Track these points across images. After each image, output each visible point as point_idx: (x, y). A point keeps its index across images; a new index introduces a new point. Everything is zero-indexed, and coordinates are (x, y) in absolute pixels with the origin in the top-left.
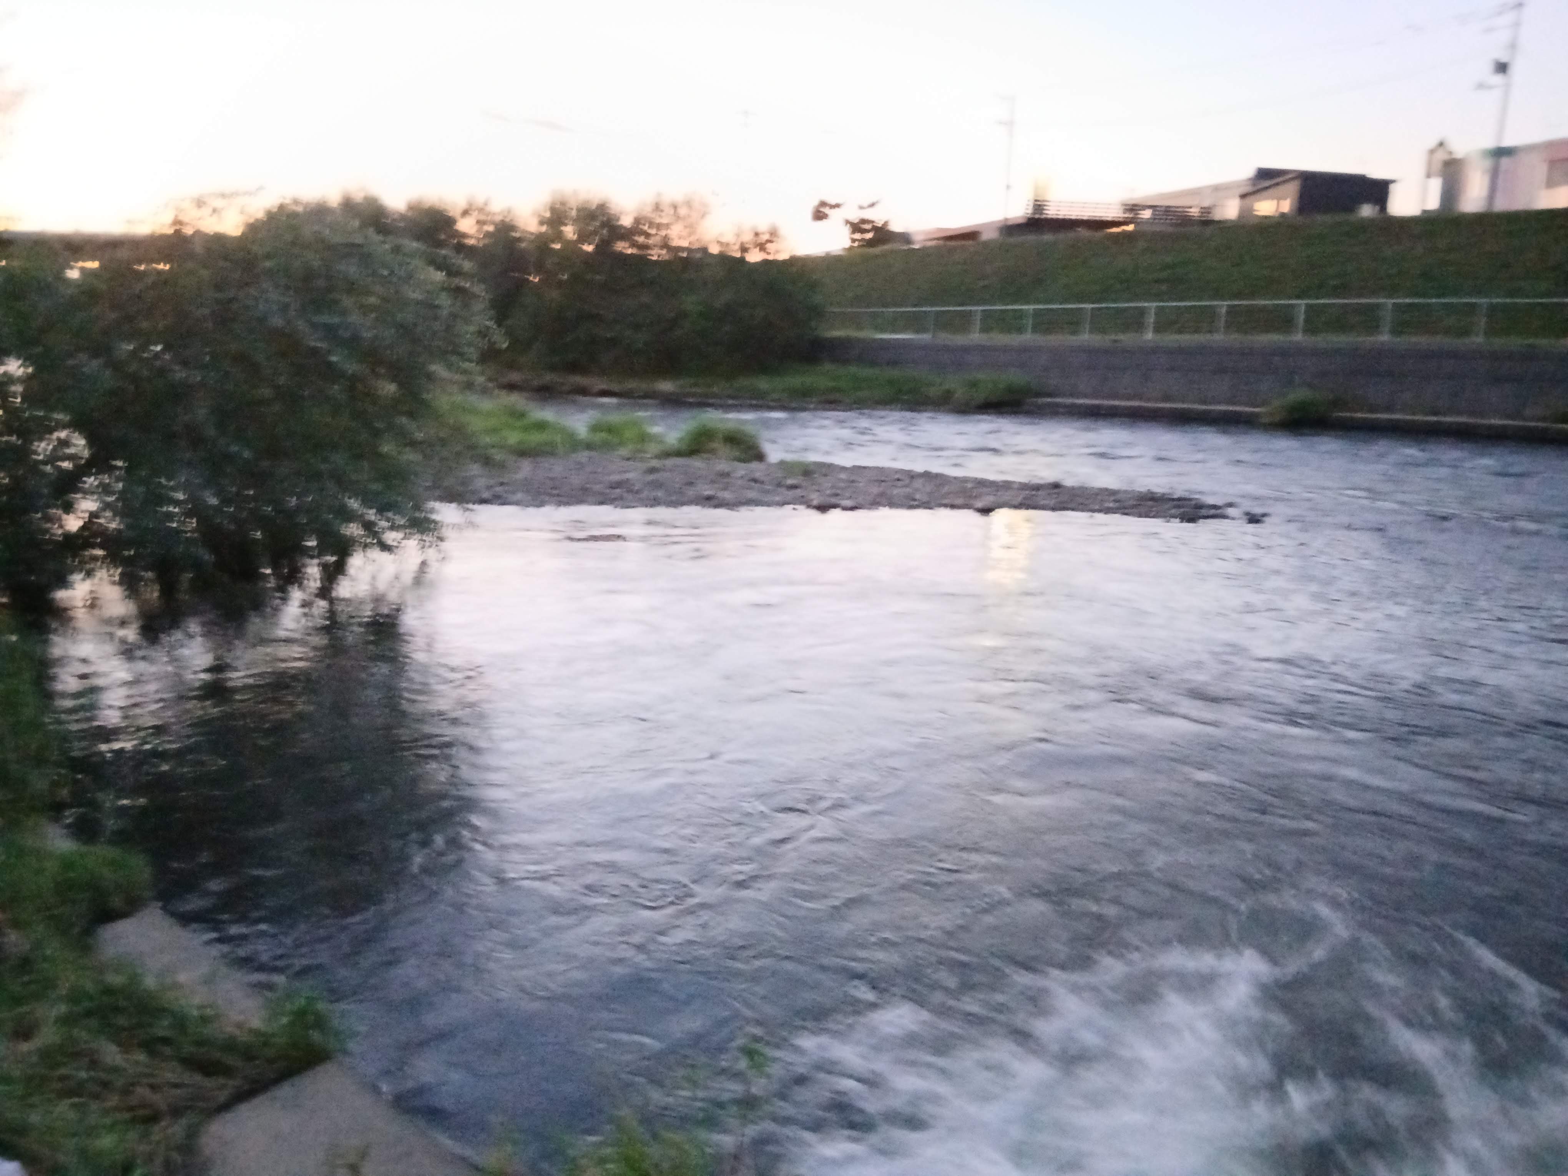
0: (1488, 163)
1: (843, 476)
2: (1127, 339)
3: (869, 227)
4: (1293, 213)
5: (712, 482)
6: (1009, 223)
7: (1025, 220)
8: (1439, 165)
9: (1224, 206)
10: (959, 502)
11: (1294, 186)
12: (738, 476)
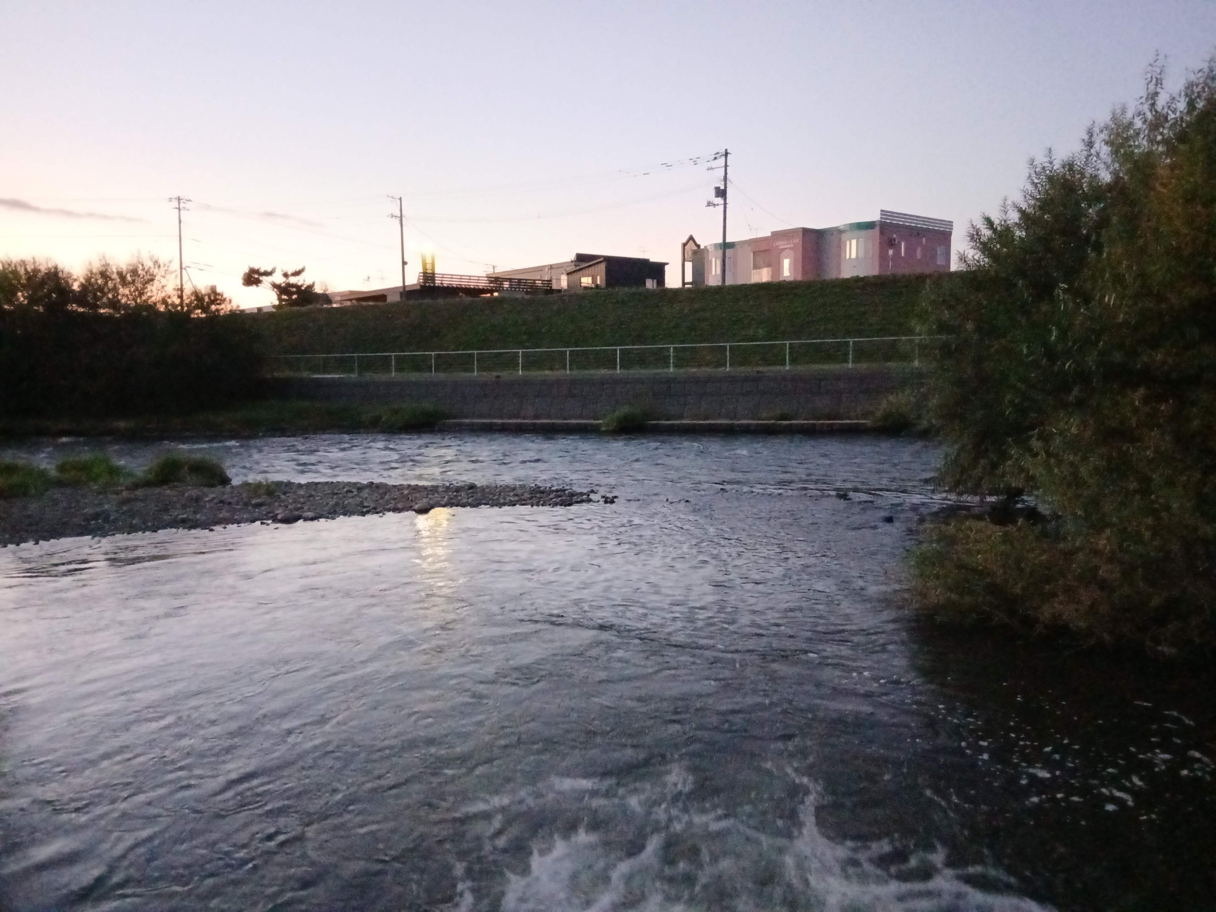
0: (720, 253)
1: (302, 492)
2: (505, 375)
3: (294, 289)
4: (604, 285)
5: (184, 507)
6: (407, 289)
7: (419, 287)
8: (690, 253)
9: (559, 280)
10: (400, 506)
11: (603, 266)
12: (207, 499)
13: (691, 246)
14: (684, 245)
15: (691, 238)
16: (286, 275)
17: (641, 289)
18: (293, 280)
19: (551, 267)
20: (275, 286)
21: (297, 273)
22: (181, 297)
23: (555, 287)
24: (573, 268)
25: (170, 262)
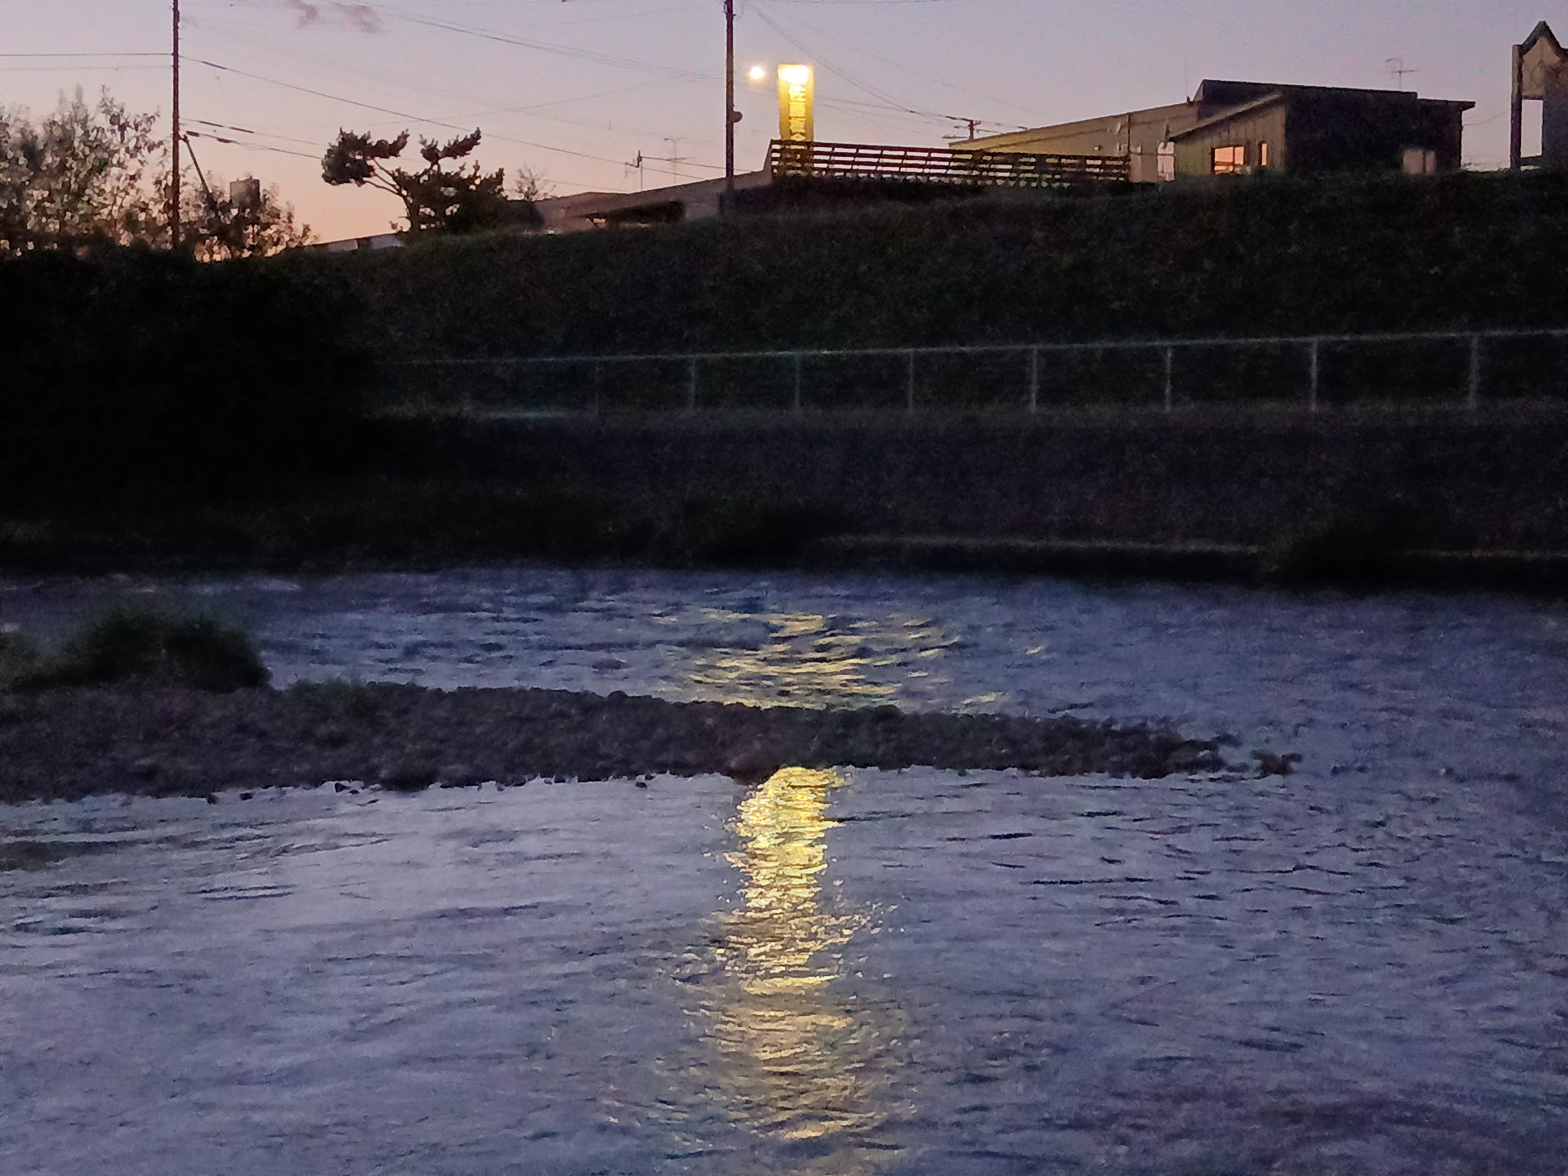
2: (991, 415)
3: (451, 191)
4: (1279, 168)
5: (152, 736)
6: (738, 186)
7: (767, 181)
8: (1539, 74)
9: (1151, 155)
10: (690, 757)
11: (1278, 118)
12: (208, 720)
13: (1543, 52)
14: (1522, 50)
15: (1544, 30)
16: (431, 154)
17: (1388, 175)
18: (448, 166)
19: (1130, 120)
20: (402, 182)
21: (460, 149)
22: (172, 207)
23: (1137, 175)
24: (1191, 124)
25: (150, 119)
